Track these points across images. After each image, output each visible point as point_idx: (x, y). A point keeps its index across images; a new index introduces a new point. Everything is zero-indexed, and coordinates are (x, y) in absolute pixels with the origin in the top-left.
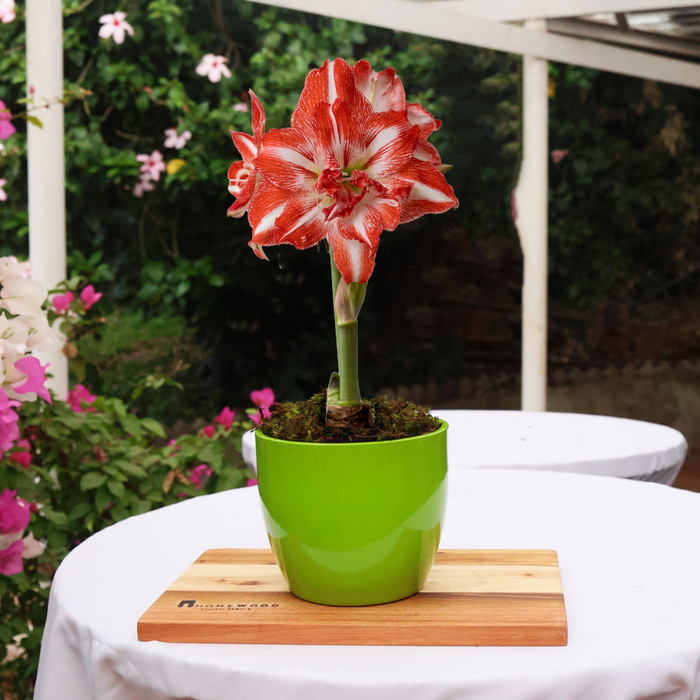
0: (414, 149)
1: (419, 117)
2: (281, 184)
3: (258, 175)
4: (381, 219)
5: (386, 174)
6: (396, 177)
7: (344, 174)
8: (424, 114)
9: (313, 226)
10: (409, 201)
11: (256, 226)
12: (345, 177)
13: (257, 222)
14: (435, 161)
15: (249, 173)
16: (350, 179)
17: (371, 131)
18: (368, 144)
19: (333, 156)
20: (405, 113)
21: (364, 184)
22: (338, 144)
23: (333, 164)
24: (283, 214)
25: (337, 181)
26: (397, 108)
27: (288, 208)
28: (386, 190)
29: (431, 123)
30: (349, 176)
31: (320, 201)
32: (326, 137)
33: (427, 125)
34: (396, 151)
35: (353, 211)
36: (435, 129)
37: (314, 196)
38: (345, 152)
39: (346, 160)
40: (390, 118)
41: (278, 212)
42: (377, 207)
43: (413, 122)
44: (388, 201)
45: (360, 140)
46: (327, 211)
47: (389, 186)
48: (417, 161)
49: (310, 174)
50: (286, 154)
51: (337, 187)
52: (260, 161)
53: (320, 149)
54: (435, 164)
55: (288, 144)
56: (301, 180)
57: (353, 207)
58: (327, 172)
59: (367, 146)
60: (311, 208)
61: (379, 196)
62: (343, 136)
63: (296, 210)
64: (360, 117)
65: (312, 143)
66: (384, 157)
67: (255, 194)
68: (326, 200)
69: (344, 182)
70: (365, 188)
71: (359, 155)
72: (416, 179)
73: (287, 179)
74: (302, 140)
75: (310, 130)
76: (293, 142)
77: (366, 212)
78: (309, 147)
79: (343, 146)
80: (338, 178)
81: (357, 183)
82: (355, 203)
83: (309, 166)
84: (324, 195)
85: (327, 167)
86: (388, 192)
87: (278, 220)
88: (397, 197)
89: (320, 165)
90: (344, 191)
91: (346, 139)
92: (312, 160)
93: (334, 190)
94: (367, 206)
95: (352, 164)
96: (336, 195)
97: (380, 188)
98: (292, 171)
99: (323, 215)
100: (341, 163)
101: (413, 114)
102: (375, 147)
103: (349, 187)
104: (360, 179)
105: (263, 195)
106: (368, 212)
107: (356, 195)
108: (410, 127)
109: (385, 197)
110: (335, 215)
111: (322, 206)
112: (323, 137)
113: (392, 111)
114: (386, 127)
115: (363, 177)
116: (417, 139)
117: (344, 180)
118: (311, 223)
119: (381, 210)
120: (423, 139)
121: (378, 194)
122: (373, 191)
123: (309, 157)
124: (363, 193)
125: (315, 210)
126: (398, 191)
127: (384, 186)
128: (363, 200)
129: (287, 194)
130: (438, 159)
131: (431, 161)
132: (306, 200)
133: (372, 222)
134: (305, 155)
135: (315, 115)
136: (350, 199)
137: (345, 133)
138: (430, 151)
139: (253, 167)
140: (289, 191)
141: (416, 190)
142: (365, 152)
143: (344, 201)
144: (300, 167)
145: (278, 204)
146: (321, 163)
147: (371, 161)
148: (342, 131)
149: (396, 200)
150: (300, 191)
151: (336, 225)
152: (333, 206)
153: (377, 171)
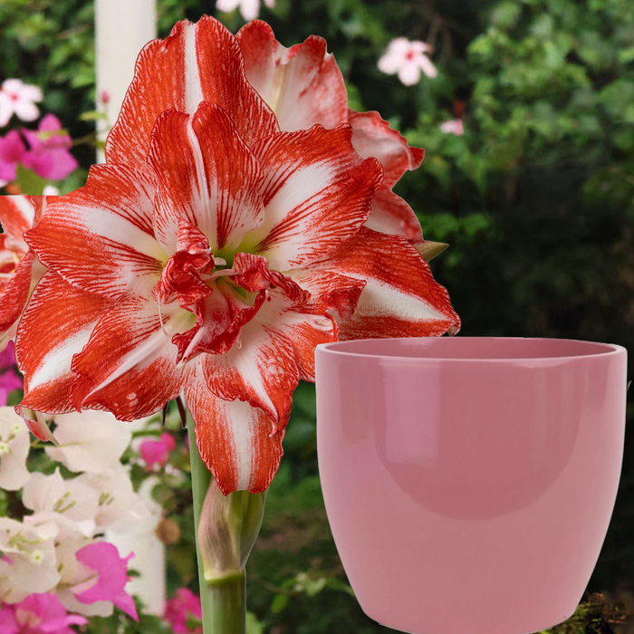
0: (366, 209)
1: (377, 142)
2: (85, 283)
3: (37, 265)
4: (297, 357)
5: (307, 261)
6: (328, 267)
7: (217, 261)
8: (386, 135)
9: (153, 371)
10: (354, 318)
11: (31, 372)
12: (219, 268)
13: (34, 364)
14: (410, 234)
15: (16, 261)
16: (231, 272)
17: (275, 171)
18: (268, 197)
19: (194, 224)
20: (347, 133)
21: (260, 283)
22: (205, 200)
23: (193, 242)
24: (89, 347)
25: (204, 277)
26: (330, 123)
27: (99, 333)
28: (306, 295)
29: (402, 155)
30: (229, 266)
31: (166, 318)
32: (181, 185)
33: (393, 158)
34: (328, 212)
35: (238, 340)
36: (410, 168)
37: (154, 307)
38: (220, 215)
39: (222, 231)
40: (314, 144)
41: (79, 342)
42: (287, 332)
43: (363, 151)
44: (310, 320)
45: (252, 189)
46: (182, 340)
47: (312, 287)
48: (371, 234)
49: (146, 262)
50: (96, 220)
51: (203, 290)
52: (40, 235)
53: (168, 208)
54: (411, 242)
55: (100, 198)
56: (126, 275)
57: (236, 332)
58: (181, 258)
59: (266, 203)
60: (147, 334)
61: (292, 309)
62: (215, 182)
63: (117, 338)
64: (251, 141)
65: (150, 197)
66: (302, 225)
67: (29, 306)
68: (180, 316)
69: (218, 280)
70: (262, 292)
71: (249, 223)
72: (369, 272)
73: (98, 273)
74: (129, 191)
75: (146, 169)
76: (109, 192)
77: (264, 341)
78: (145, 205)
79: (216, 201)
80: (205, 271)
81: (244, 281)
82: (241, 323)
83: (144, 244)
84: (175, 306)
85: (181, 247)
86: (311, 301)
87: (77, 360)
88: (330, 310)
89: (168, 242)
90: (217, 298)
91: (222, 187)
92: (150, 232)
93: (196, 296)
94: (268, 329)
95: (234, 240)
96: (201, 307)
97: (293, 291)
98: (108, 255)
99: (174, 350)
100: (211, 237)
101: (363, 135)
102: (285, 204)
103: (229, 290)
104: (251, 272)
105: (47, 307)
106: (268, 343)
107: (243, 305)
108: (357, 163)
109: (304, 311)
110: (200, 348)
111: (171, 329)
112: (173, 184)
113: (320, 130)
114: (307, 162)
115: (258, 268)
116: (372, 188)
117: (217, 274)
118: (147, 365)
119: (296, 338)
120: (384, 188)
121: (289, 303)
122: (278, 299)
123: (145, 226)
124: (259, 303)
125: (157, 338)
126: (333, 299)
127: (303, 286)
128: (258, 317)
129: (96, 303)
130: (416, 230)
131: (401, 234)
132: (137, 318)
133: (277, 364)
134: (135, 222)
135: (157, 137)
136: (231, 314)
137: (220, 175)
138: (400, 214)
139: (25, 248)
140: (101, 298)
141: (369, 296)
142: (262, 214)
143: (217, 318)
144: (125, 248)
145: (78, 325)
146: (169, 239)
147: (274, 235)
148: (214, 171)
149: (328, 317)
150: (124, 298)
151: (200, 369)
152: (195, 330)
153: (288, 254)
